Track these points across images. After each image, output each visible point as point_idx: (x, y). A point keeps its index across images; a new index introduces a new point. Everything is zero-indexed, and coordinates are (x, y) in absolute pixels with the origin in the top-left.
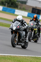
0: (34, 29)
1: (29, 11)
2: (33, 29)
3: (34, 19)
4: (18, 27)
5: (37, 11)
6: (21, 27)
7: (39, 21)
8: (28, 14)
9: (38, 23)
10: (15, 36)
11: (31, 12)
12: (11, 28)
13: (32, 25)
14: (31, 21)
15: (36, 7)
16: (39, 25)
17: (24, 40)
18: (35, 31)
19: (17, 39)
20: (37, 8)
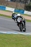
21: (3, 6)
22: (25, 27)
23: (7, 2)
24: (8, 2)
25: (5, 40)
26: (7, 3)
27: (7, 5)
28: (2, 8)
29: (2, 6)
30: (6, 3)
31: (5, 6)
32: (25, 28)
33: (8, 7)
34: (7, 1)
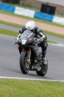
1: (37, 9)
4: (30, 39)
5: (49, 8)
6: (35, 39)
8: (35, 13)
11: (39, 11)
15: (48, 3)
17: (40, 62)
19: (29, 60)
20: (50, 5)
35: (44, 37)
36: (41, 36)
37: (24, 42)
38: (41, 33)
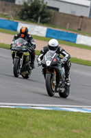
0: (24, 53)
2: (22, 54)
3: (22, 35)
6: (58, 59)
7: (31, 38)
9: (29, 41)
10: (52, 77)
12: (42, 64)
13: (19, 46)
14: (16, 38)
16: (32, 45)
17: (64, 83)
18: (25, 57)
19: (54, 82)
21: (69, 32)
22: (68, 84)
23: (81, 19)
24: (84, 19)
25: (74, 131)
26: (80, 24)
27: (80, 30)
28: (66, 37)
29: (65, 31)
30: (78, 23)
31: (75, 33)
32: (67, 87)
33: (83, 36)
34: (82, 17)
35: (67, 55)
36: (64, 55)
37: (48, 63)
38: (63, 52)
